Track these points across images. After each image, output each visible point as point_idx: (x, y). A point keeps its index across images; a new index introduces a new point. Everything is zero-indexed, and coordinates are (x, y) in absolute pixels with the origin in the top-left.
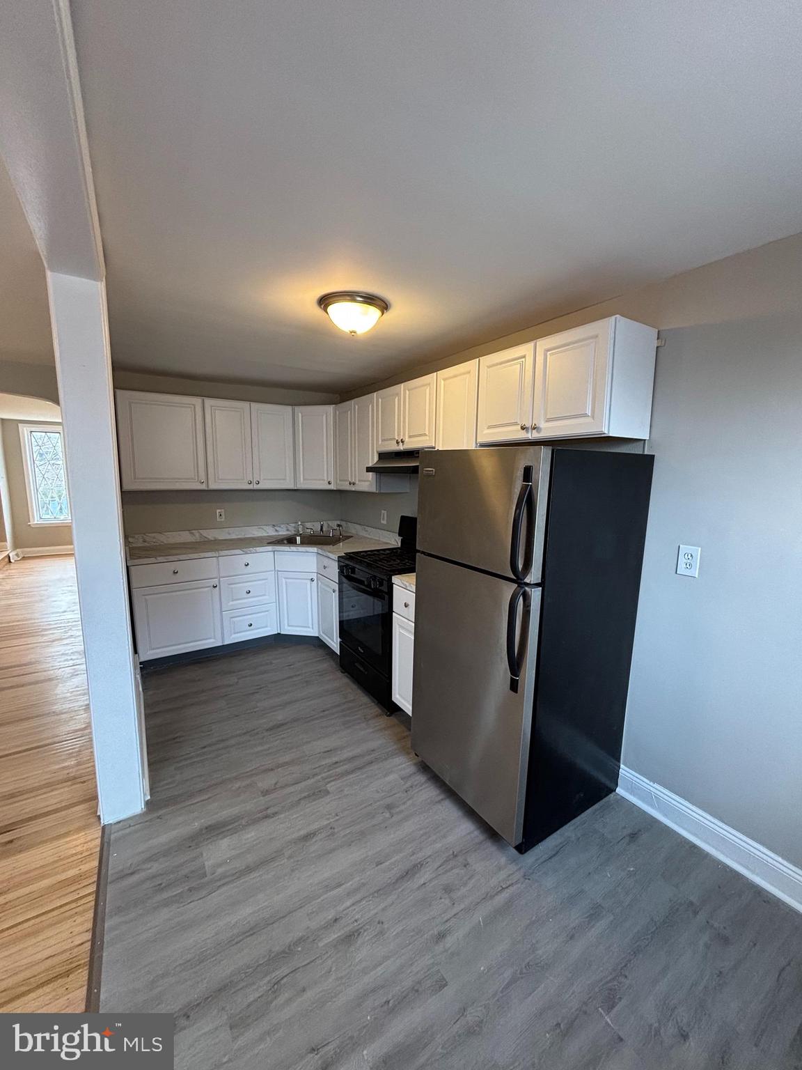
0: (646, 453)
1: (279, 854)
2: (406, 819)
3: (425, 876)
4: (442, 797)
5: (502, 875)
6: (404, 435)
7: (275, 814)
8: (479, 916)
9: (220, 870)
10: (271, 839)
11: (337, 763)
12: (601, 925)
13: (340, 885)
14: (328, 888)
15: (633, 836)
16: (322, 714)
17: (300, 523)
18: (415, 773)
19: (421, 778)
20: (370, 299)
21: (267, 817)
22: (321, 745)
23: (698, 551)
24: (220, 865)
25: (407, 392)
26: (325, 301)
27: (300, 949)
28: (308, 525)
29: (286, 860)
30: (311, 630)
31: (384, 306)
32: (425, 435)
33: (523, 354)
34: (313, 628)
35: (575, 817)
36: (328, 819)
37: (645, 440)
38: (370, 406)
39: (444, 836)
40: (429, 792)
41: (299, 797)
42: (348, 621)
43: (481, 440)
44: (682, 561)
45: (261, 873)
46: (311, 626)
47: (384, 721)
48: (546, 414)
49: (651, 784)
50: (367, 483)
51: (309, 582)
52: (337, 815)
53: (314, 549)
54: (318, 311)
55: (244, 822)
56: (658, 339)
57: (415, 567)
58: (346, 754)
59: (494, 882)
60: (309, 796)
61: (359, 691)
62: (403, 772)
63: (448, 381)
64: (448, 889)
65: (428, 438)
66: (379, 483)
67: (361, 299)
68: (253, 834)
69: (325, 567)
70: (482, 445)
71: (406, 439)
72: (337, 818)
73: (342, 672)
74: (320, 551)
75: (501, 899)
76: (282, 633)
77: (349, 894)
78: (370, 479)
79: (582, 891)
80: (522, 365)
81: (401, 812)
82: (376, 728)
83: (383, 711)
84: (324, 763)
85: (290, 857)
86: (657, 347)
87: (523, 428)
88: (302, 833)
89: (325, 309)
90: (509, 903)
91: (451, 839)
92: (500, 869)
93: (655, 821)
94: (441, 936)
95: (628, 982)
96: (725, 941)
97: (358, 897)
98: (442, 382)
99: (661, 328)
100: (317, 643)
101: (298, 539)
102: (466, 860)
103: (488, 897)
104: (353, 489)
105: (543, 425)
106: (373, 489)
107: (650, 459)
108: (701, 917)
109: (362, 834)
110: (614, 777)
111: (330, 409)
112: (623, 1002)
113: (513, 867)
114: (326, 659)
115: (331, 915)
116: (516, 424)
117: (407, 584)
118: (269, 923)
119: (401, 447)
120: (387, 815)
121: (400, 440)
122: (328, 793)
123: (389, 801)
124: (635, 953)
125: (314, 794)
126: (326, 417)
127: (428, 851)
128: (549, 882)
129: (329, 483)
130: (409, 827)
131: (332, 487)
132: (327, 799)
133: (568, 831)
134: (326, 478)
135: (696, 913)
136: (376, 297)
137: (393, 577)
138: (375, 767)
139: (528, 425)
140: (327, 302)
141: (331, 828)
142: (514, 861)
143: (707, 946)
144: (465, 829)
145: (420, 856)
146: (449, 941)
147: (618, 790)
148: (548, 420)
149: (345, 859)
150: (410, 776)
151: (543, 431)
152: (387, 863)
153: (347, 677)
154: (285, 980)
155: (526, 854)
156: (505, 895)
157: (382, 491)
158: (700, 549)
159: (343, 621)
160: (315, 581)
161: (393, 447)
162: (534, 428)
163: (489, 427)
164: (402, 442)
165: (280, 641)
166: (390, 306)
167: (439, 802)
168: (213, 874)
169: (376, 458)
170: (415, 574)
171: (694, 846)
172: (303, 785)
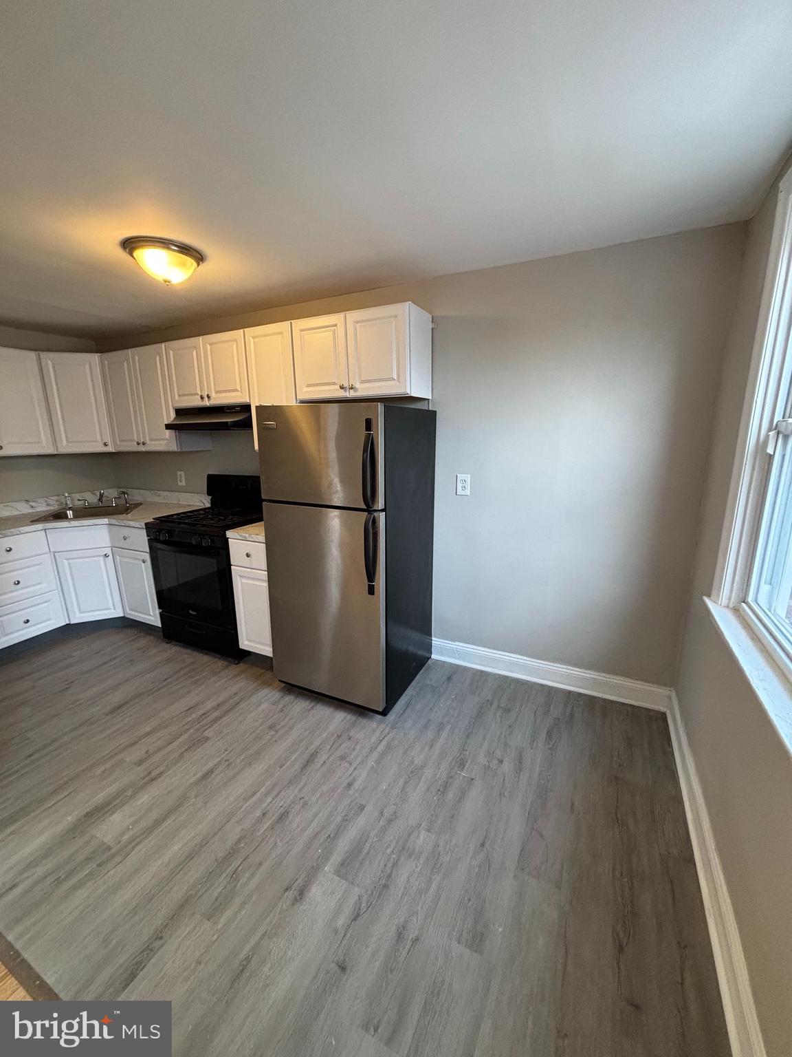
0: (430, 409)
1: (183, 799)
2: (291, 728)
3: (322, 757)
4: (313, 704)
5: (378, 733)
6: (209, 388)
7: (160, 774)
8: (371, 762)
9: (125, 838)
10: (169, 793)
11: (204, 714)
12: (445, 734)
13: (255, 793)
14: (246, 799)
15: (449, 679)
16: (164, 683)
17: (67, 495)
18: (282, 697)
19: (289, 698)
20: (185, 249)
21: (152, 780)
22: (180, 706)
23: (468, 477)
24: (123, 834)
25: (208, 346)
26: (130, 244)
27: (242, 845)
28: (77, 496)
29: (194, 800)
30: (113, 611)
31: (199, 257)
32: (237, 390)
33: (335, 323)
34: (115, 609)
35: (411, 681)
36: (219, 757)
37: (429, 399)
38: (158, 358)
39: (327, 727)
40: (300, 705)
41: (180, 752)
42: (170, 590)
43: (301, 397)
44: (459, 485)
45: (174, 818)
46: (112, 608)
47: (235, 669)
48: (360, 375)
49: (453, 643)
50: (165, 441)
51: (101, 559)
52: (226, 750)
53: (106, 521)
54: (122, 255)
55: (129, 793)
56: (432, 322)
57: (262, 517)
58: (209, 705)
59: (373, 740)
60: (190, 748)
61: (196, 653)
62: (271, 700)
63: (256, 340)
64: (343, 758)
65: (240, 394)
66: (180, 441)
67: (176, 248)
68: (147, 796)
69: (125, 538)
70: (302, 402)
71: (213, 395)
72: (227, 752)
73: (167, 643)
74: (114, 522)
75: (381, 747)
76: (73, 622)
77: (266, 795)
78: (167, 437)
79: (430, 720)
80: (334, 332)
81: (283, 727)
82: (229, 677)
83: (229, 662)
84: (190, 719)
85: (196, 797)
86: (432, 329)
87: (342, 388)
88: (199, 775)
89: (131, 254)
90: (388, 747)
91: (332, 727)
92: (374, 731)
93: (458, 666)
94: (350, 785)
95: (467, 753)
96: (508, 711)
97: (274, 793)
98: (252, 340)
99: (435, 315)
100: (125, 624)
101: (70, 513)
102: (348, 736)
103: (373, 749)
104: (144, 450)
105: (358, 385)
106: (174, 447)
107: (434, 413)
108: (495, 705)
109: (258, 753)
110: (429, 648)
111: (95, 357)
112: (469, 762)
113: (382, 727)
114: (140, 637)
115: (258, 813)
116: (334, 384)
117: (247, 535)
118: (204, 844)
119: (207, 403)
120: (273, 733)
121: (205, 396)
122: (207, 739)
123: (269, 723)
124: (468, 737)
125: (194, 745)
126: (90, 367)
127: (317, 743)
128: (408, 724)
129: (105, 445)
130: (294, 734)
131: (110, 449)
132: (210, 743)
133: (410, 691)
134: (99, 438)
135: (491, 704)
136: (190, 247)
137: (227, 532)
138: (243, 705)
139: (346, 385)
140: (134, 245)
141: (226, 761)
142: (381, 722)
143: (501, 717)
144: (339, 719)
145: (313, 747)
146: (356, 785)
147: (433, 656)
148: (363, 382)
149: (250, 776)
150: (280, 699)
151: (359, 390)
152: (288, 763)
153: (176, 645)
154: (240, 868)
155: (389, 715)
156: (384, 743)
157: (184, 450)
158: (469, 476)
159: (162, 591)
160: (111, 557)
161: (196, 402)
162: (352, 388)
163: (308, 386)
164: (209, 397)
165: (69, 632)
166: (206, 260)
167: (312, 708)
168: (119, 842)
169: (173, 415)
170: (263, 522)
171: (482, 671)
172: (177, 743)
